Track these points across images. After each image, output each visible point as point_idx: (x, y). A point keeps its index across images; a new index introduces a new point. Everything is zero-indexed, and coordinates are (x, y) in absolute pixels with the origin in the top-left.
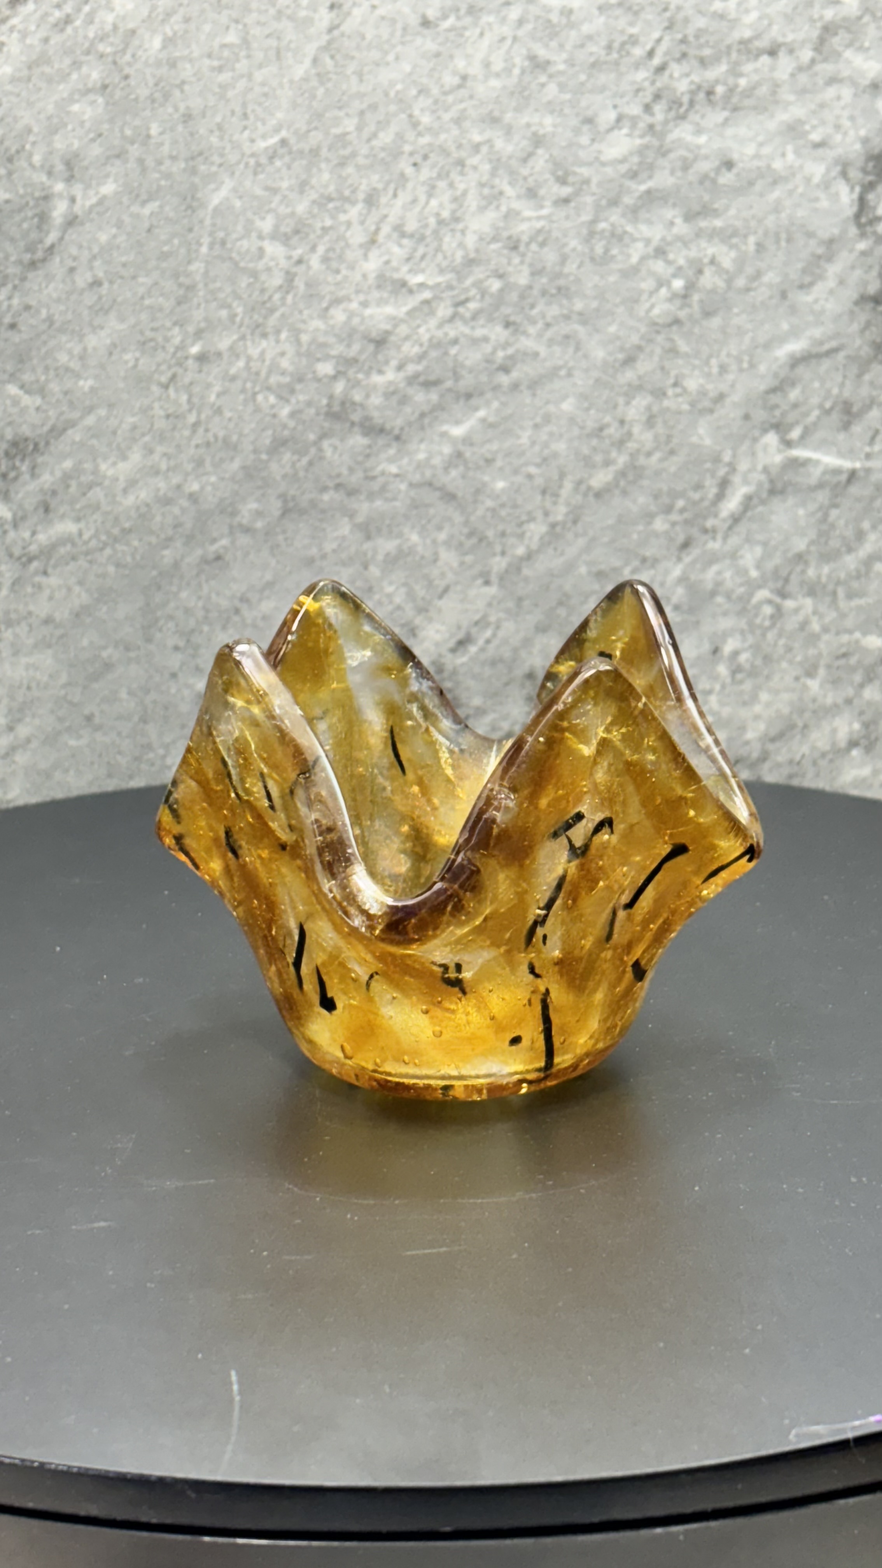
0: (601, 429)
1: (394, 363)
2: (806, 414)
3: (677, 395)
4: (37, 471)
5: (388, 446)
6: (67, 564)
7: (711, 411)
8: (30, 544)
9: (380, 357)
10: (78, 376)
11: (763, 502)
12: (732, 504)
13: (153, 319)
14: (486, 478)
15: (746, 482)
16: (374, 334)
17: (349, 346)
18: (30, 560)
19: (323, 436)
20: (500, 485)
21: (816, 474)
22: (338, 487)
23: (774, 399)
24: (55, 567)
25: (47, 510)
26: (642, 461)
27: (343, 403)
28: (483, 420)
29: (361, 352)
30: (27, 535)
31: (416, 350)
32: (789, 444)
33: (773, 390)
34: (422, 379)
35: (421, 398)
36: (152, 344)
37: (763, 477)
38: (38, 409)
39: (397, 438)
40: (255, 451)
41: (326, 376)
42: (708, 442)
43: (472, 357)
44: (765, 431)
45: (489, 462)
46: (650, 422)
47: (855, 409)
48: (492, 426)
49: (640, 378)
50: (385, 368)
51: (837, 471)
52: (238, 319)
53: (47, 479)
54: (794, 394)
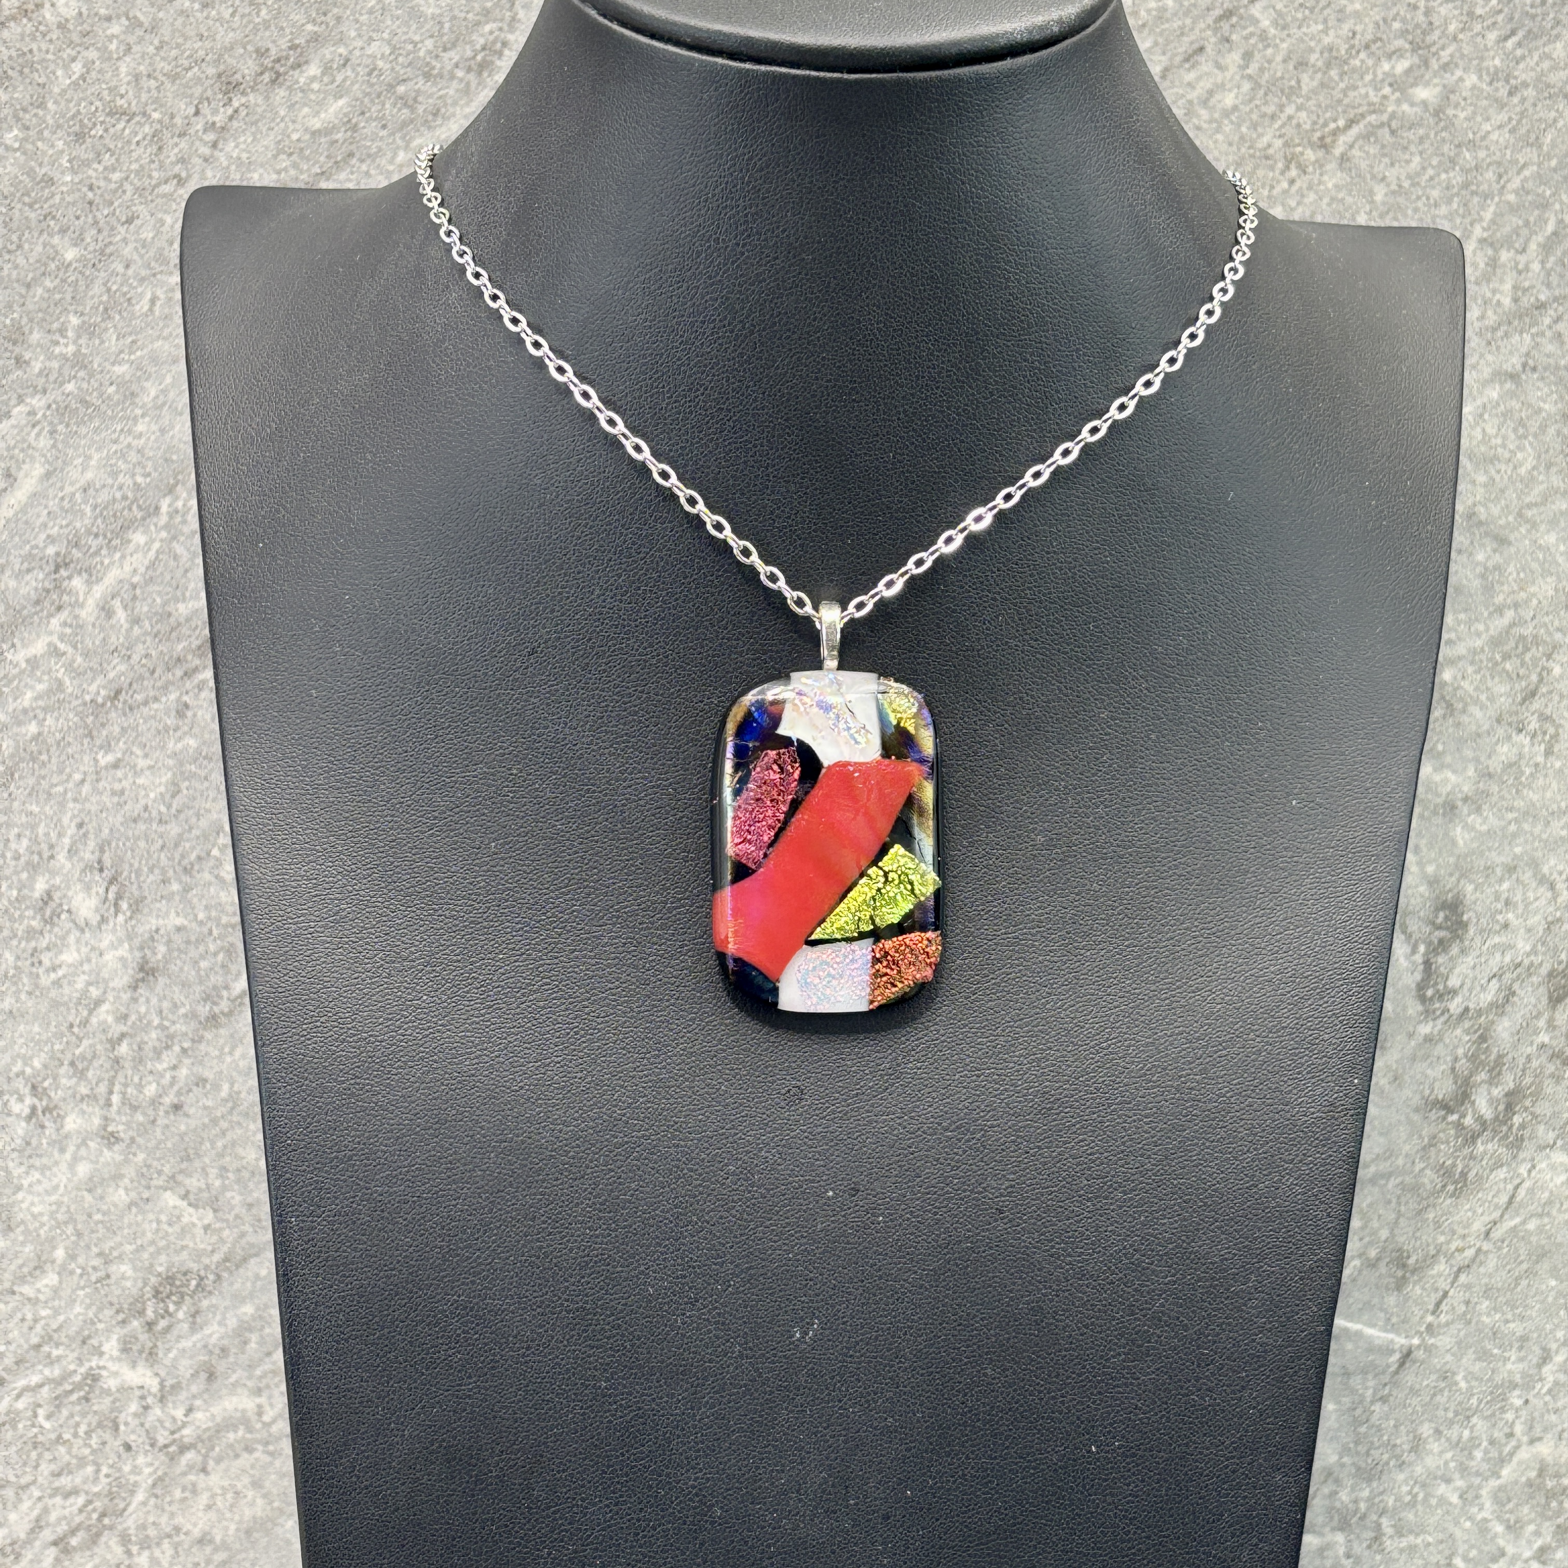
4: (198, 1320)
6: (237, 1456)
8: (184, 1425)
18: (183, 1449)
24: (218, 1461)
25: (211, 1376)
30: (179, 1413)
38: (207, 1228)
53: (214, 1332)
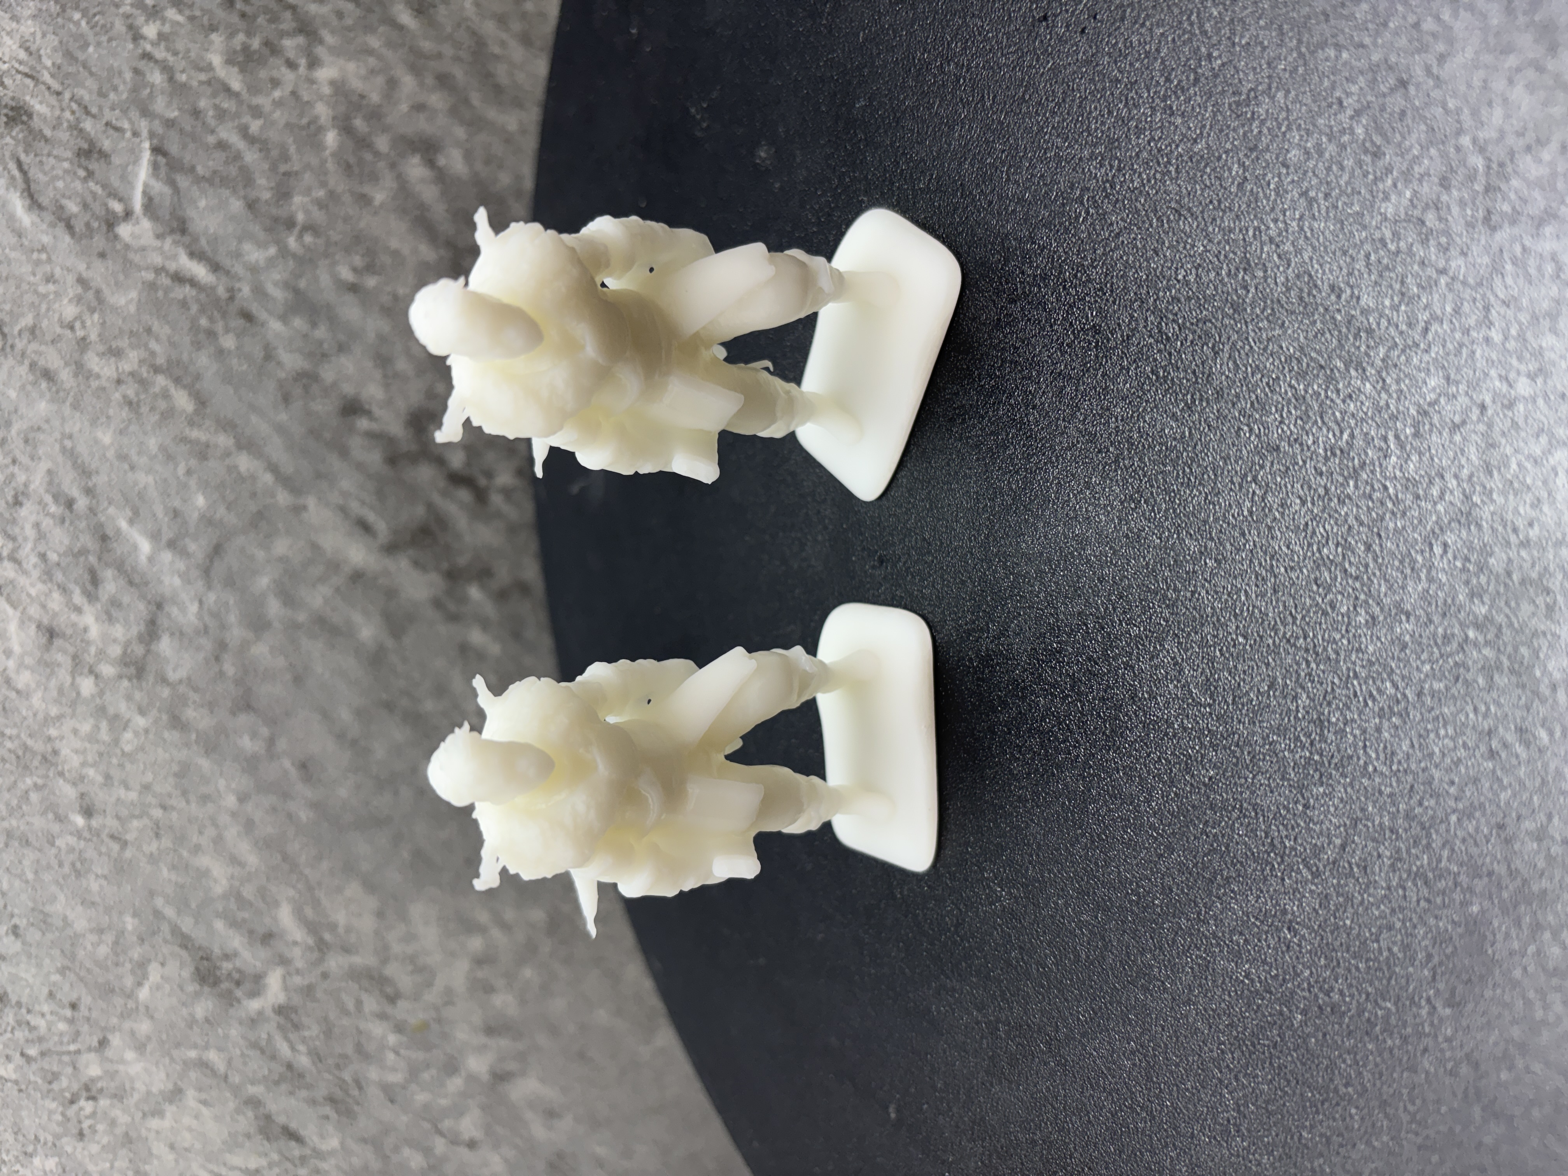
0: (130, 403)
1: (74, 617)
2: (94, 195)
3: (84, 327)
5: (169, 616)
7: (98, 292)
9: (69, 632)
10: (121, 933)
11: (196, 240)
12: (200, 271)
13: (49, 867)
14: (196, 515)
15: (175, 257)
16: (44, 640)
17: (59, 665)
19: (163, 680)
20: (200, 501)
21: (159, 187)
22: (217, 659)
23: (79, 226)
26: (161, 360)
27: (126, 665)
28: (131, 522)
29: (65, 652)
31: (56, 595)
32: (128, 214)
33: (70, 227)
34: (89, 587)
35: (111, 585)
36: (78, 865)
37: (169, 241)
39: (159, 606)
40: (187, 745)
41: (97, 685)
42: (133, 294)
43: (59, 538)
44: (116, 237)
45: (176, 514)
46: (117, 353)
47: (86, 146)
48: (136, 512)
49: (67, 364)
50: (81, 626)
51: (155, 166)
52: (40, 782)
54: (72, 207)
